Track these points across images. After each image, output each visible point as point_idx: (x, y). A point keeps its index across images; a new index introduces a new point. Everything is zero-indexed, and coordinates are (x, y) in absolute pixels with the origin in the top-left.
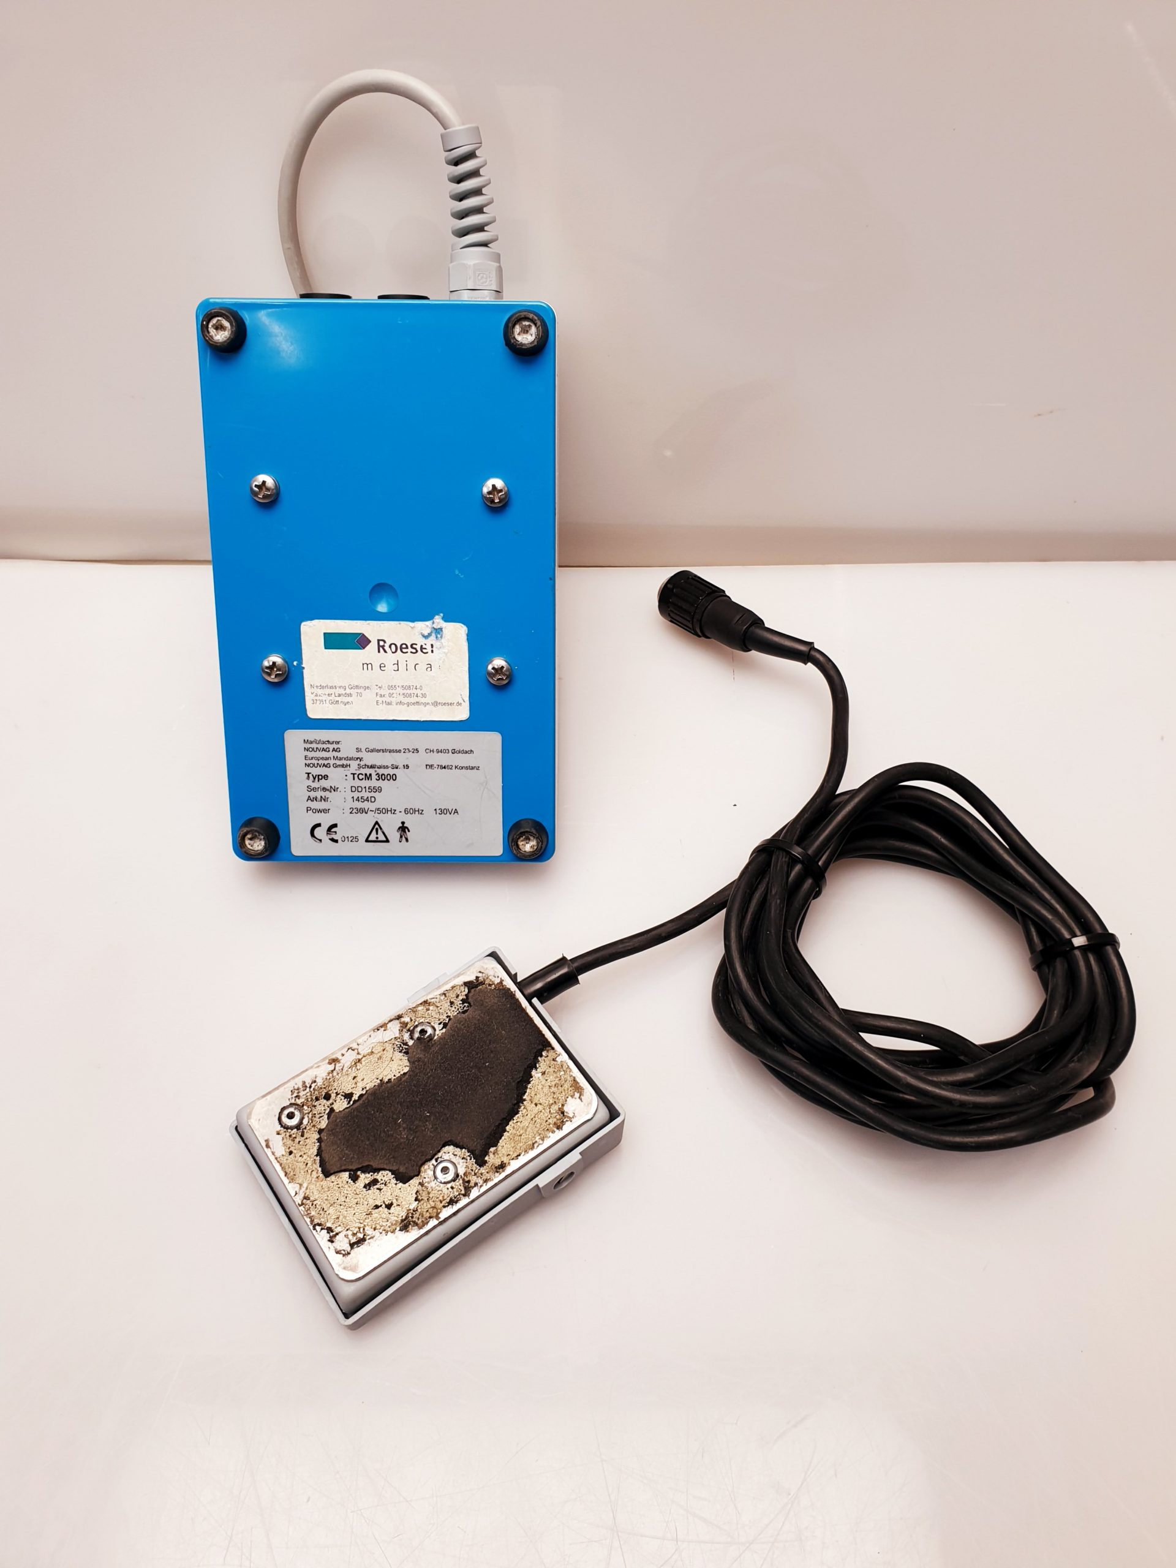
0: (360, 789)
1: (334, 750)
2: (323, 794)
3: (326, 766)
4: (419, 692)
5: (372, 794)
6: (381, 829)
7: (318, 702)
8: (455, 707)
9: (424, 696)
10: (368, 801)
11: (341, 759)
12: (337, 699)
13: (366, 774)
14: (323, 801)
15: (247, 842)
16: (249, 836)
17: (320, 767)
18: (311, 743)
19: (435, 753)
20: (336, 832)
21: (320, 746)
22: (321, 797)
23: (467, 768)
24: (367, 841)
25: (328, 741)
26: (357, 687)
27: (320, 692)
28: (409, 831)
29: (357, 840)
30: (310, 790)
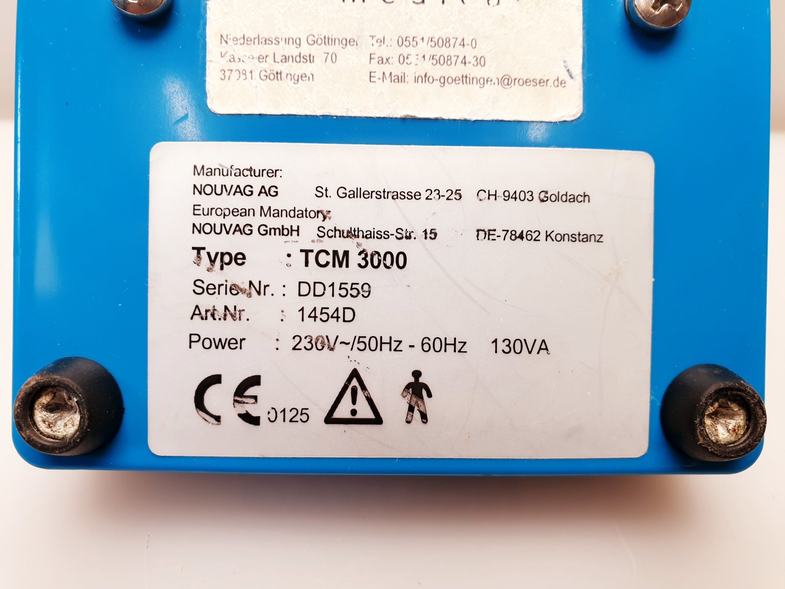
0: (319, 289)
1: (263, 191)
2: (230, 301)
3: (242, 232)
4: (469, 53)
5: (348, 302)
6: (364, 388)
7: (235, 75)
8: (551, 89)
9: (480, 61)
10: (338, 318)
11: (278, 214)
12: (279, 67)
13: (335, 253)
14: (229, 317)
15: (40, 415)
16: (45, 400)
17: (228, 233)
18: (211, 172)
19: (500, 200)
20: (255, 398)
21: (231, 181)
22: (226, 308)
23: (573, 238)
24: (330, 419)
25: (250, 170)
26: (328, 40)
27: (241, 51)
28: (430, 395)
29: (304, 418)
30: (199, 290)
